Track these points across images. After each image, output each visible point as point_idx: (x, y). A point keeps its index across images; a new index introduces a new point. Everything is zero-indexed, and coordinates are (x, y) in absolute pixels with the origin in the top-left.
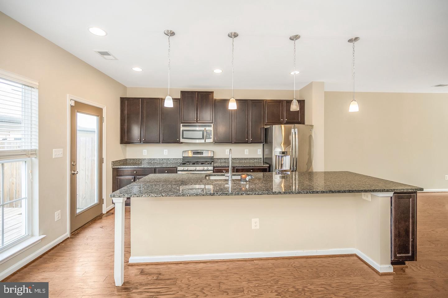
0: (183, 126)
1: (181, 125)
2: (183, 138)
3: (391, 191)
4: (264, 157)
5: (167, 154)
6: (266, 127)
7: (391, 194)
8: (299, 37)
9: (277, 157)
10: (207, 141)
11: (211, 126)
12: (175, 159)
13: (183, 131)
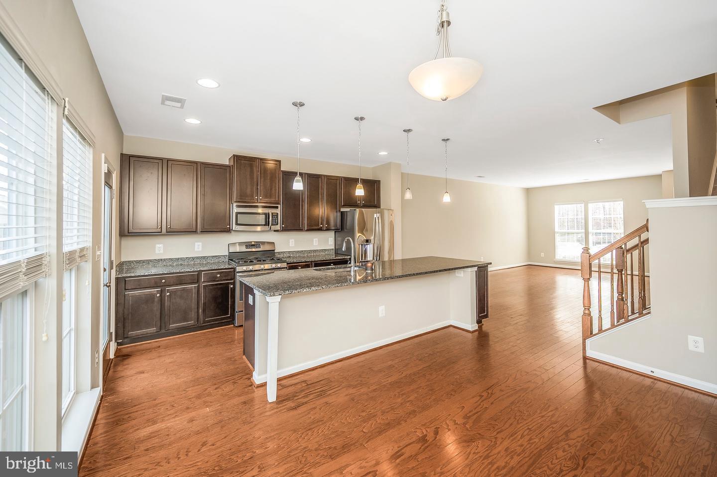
0: (238, 206)
1: (235, 204)
2: (237, 224)
3: (475, 266)
4: (336, 248)
5: (200, 249)
6: (343, 210)
7: (476, 269)
8: (412, 130)
9: (360, 245)
10: (273, 228)
11: (277, 207)
12: (216, 256)
13: (237, 214)
